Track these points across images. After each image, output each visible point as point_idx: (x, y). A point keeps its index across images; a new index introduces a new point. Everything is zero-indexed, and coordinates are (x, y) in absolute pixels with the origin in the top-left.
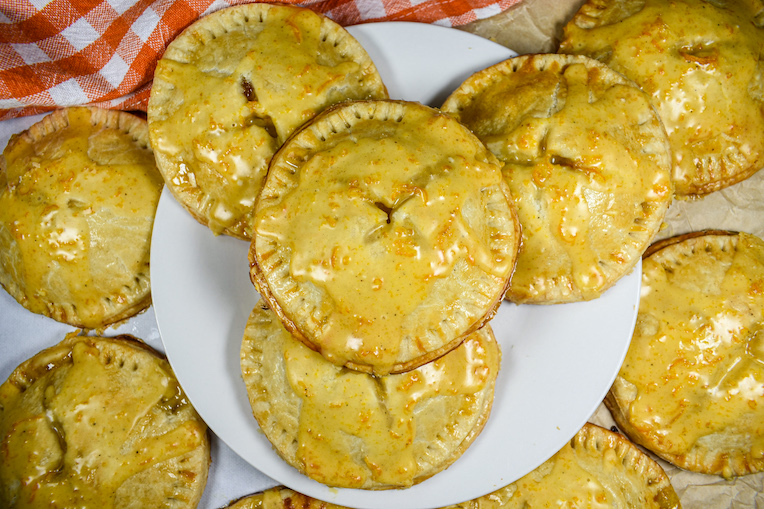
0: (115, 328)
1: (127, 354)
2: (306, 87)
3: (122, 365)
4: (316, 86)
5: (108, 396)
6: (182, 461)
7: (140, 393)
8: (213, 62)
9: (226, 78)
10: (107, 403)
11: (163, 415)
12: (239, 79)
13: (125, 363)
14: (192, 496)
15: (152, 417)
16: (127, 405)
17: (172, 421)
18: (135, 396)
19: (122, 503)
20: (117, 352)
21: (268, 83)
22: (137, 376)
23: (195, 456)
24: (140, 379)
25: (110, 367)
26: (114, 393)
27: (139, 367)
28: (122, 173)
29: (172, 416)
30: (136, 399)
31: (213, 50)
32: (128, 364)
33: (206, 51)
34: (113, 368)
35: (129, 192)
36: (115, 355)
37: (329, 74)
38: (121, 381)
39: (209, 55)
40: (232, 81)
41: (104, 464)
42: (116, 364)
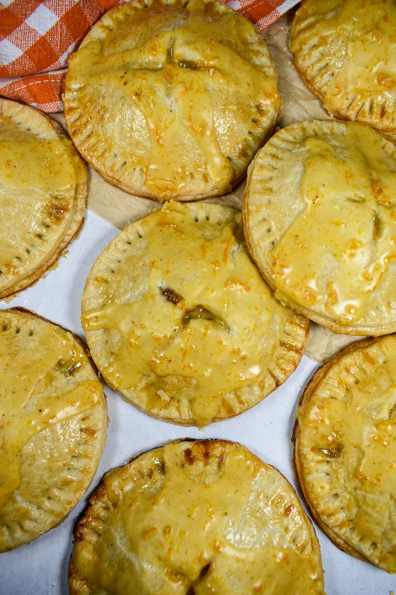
0: (7, 302)
1: (22, 321)
2: (213, 263)
3: (18, 331)
4: (220, 258)
5: (7, 359)
6: (83, 419)
7: (37, 356)
8: (126, 291)
9: (146, 297)
10: (7, 365)
11: (62, 376)
12: (158, 291)
13: (21, 329)
14: (95, 452)
15: (50, 379)
16: (27, 367)
17: (71, 381)
18: (34, 358)
19: (28, 462)
20: (12, 320)
21: (183, 279)
22: (34, 340)
23: (96, 414)
24: (37, 343)
25: (7, 332)
26: (13, 355)
27: (35, 332)
28: (10, 148)
29: (70, 377)
30: (35, 361)
31: (119, 282)
32: (24, 330)
33: (115, 286)
34: (10, 334)
35: (17, 165)
36: (10, 322)
37: (222, 243)
38: (18, 344)
39: (118, 288)
40: (153, 297)
41: (9, 423)
42: (13, 330)
